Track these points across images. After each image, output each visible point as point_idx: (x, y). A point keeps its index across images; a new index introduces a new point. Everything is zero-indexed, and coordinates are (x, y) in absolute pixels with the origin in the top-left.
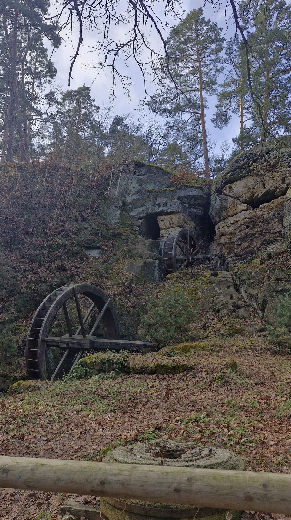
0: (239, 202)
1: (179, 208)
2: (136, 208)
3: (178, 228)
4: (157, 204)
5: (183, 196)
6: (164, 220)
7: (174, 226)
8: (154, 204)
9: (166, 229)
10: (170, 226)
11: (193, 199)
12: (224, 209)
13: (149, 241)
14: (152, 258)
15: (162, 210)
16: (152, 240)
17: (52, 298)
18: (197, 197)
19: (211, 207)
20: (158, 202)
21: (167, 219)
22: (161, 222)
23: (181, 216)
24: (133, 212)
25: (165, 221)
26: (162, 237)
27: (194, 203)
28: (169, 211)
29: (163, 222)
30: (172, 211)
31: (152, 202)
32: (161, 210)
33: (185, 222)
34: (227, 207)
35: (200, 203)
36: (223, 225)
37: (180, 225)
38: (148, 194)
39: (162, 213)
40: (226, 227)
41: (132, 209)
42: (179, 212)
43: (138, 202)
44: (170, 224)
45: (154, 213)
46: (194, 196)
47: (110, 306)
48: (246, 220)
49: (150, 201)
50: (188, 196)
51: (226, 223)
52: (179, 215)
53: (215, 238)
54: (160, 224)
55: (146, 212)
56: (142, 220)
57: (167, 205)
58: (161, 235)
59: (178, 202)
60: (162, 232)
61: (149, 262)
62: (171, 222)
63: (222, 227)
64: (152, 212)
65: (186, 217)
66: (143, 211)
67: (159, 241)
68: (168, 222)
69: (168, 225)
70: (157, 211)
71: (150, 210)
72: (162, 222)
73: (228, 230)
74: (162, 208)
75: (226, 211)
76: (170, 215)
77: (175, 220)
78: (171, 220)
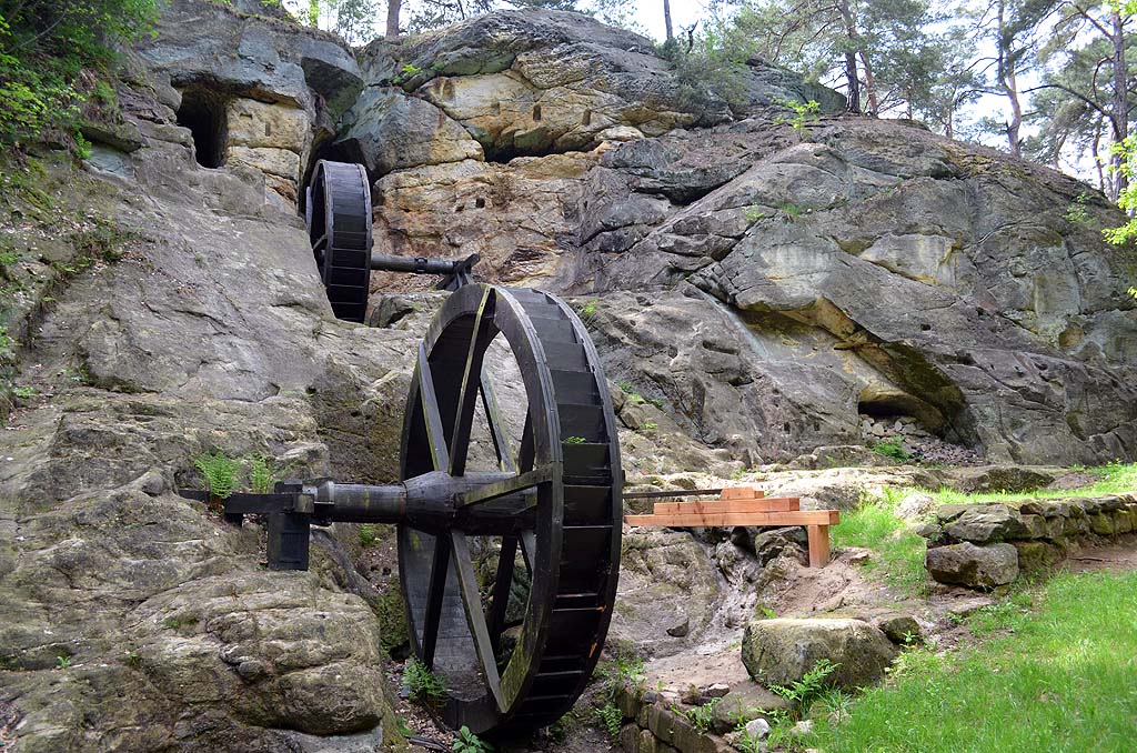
0: (464, 133)
3: (290, 152)
4: (241, 57)
5: (318, 61)
6: (251, 116)
7: (278, 144)
8: (233, 51)
9: (252, 147)
10: (268, 140)
12: (419, 138)
15: (259, 80)
20: (243, 51)
21: (264, 117)
22: (238, 118)
25: (255, 119)
28: (277, 92)
29: (247, 120)
30: (286, 94)
32: (254, 79)
34: (429, 136)
36: (414, 181)
39: (251, 92)
40: (422, 188)
42: (299, 106)
43: (170, 24)
44: (268, 132)
45: (228, 80)
46: (342, 73)
48: (480, 184)
51: (421, 177)
54: (231, 125)
55: (200, 68)
58: (228, 161)
59: (302, 72)
60: (234, 152)
62: (272, 129)
63: (407, 185)
66: (192, 60)
68: (262, 126)
69: (260, 136)
72: (244, 121)
75: (426, 145)
77: (287, 126)
78: (272, 123)
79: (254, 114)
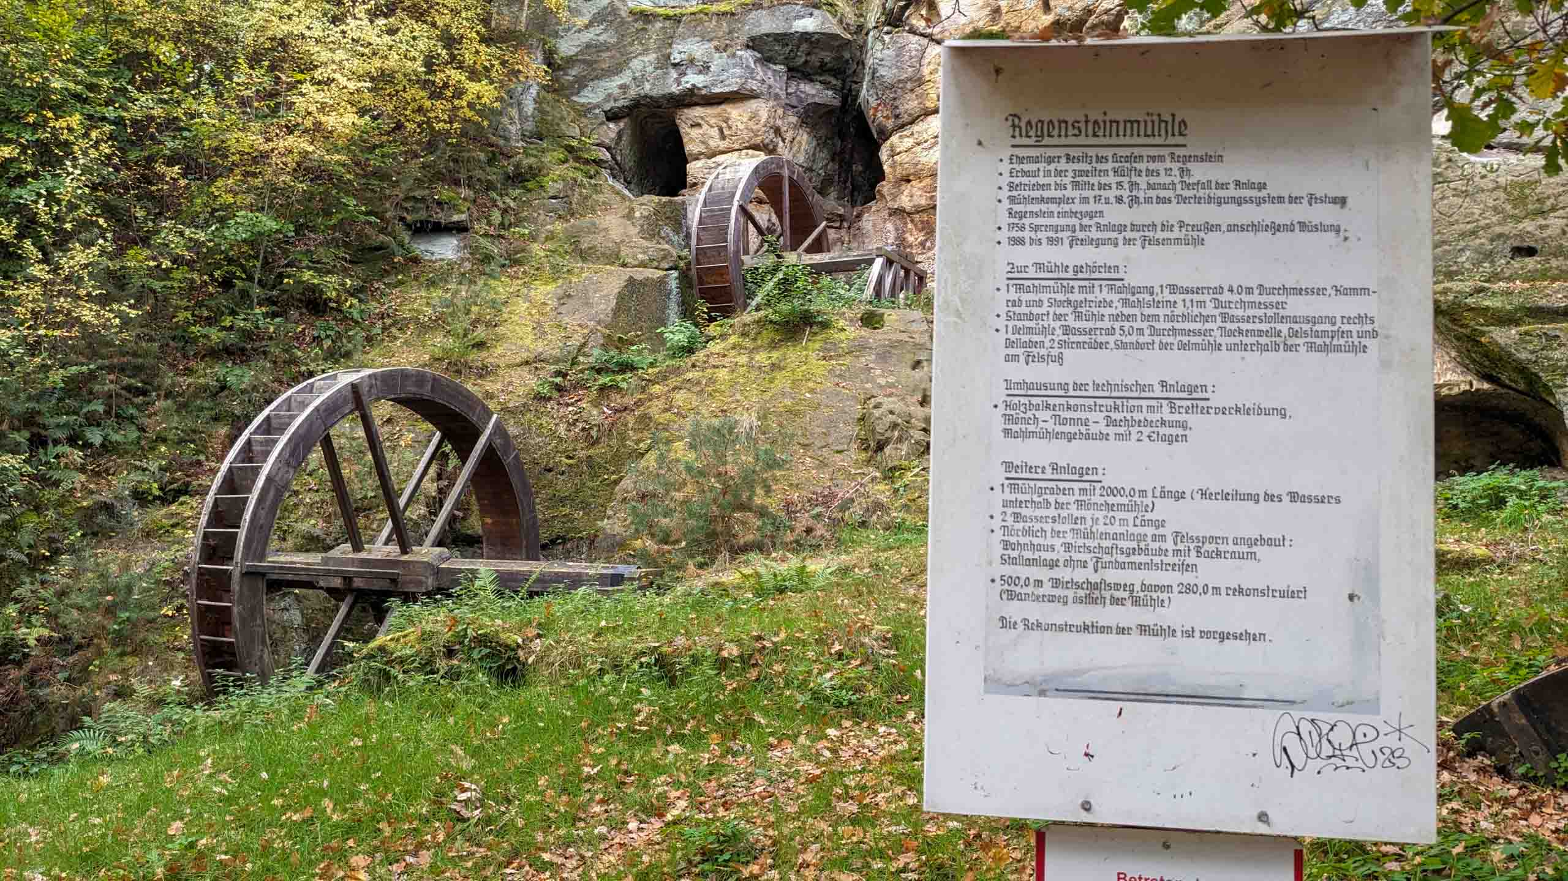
1: (753, 78)
2: (597, 78)
3: (750, 152)
4: (675, 65)
5: (768, 35)
6: (700, 125)
7: (737, 146)
8: (665, 62)
9: (710, 157)
10: (723, 145)
11: (804, 47)
12: (909, 85)
13: (648, 203)
14: (655, 264)
15: (694, 85)
16: (656, 198)
17: (275, 423)
18: (818, 40)
19: (867, 78)
20: (676, 57)
21: (713, 121)
22: (689, 130)
23: (762, 109)
24: (585, 92)
25: (705, 127)
26: (695, 184)
27: (806, 62)
28: (717, 90)
29: (697, 130)
30: (727, 89)
31: (654, 55)
32: (688, 86)
33: (777, 131)
34: (920, 79)
35: (827, 60)
36: (908, 142)
37: (758, 140)
38: (639, 25)
39: (691, 98)
40: (918, 149)
41: (581, 83)
42: (753, 96)
43: (604, 55)
44: (723, 137)
45: (664, 96)
46: (805, 37)
47: (498, 441)
49: (646, 51)
50: (785, 34)
51: (916, 136)
52: (753, 104)
53: (879, 191)
54: (685, 140)
55: (633, 92)
56: (622, 125)
57: (708, 67)
58: (690, 180)
59: (748, 56)
60: (694, 168)
61: (647, 279)
62: (726, 132)
63: (901, 149)
64: (655, 92)
65: (780, 112)
66: (624, 87)
67: (684, 202)
68: (715, 132)
69: (715, 142)
70: (675, 89)
71: (647, 86)
72: (695, 133)
73: (923, 160)
74: (693, 79)
75: (919, 91)
76: (723, 107)
77: (739, 124)
78: (724, 125)
79: (702, 122)
